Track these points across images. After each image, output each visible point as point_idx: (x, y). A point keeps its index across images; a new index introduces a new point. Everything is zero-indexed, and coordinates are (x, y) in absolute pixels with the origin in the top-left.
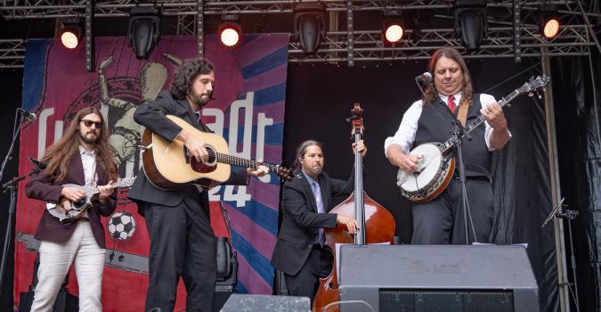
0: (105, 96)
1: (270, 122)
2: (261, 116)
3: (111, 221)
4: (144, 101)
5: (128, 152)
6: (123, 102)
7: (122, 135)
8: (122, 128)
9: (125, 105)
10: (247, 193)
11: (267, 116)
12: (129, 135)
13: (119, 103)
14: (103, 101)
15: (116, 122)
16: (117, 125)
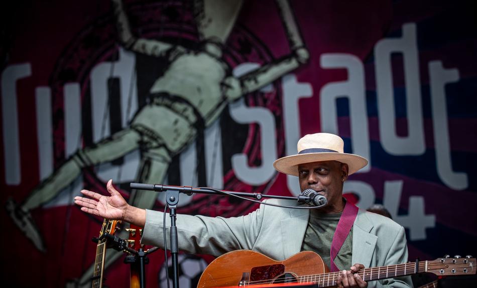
0: (126, 36)
1: (454, 75)
2: (435, 67)
3: (164, 274)
4: (206, 42)
5: (182, 139)
6: (163, 47)
7: (169, 107)
8: (164, 95)
9: (168, 52)
10: (427, 212)
11: (447, 66)
12: (179, 106)
13: (156, 47)
14: (123, 45)
15: (152, 84)
16: (157, 88)
